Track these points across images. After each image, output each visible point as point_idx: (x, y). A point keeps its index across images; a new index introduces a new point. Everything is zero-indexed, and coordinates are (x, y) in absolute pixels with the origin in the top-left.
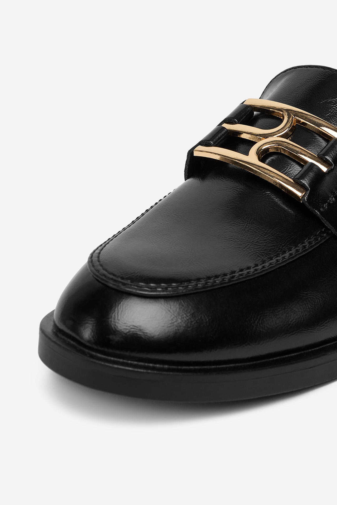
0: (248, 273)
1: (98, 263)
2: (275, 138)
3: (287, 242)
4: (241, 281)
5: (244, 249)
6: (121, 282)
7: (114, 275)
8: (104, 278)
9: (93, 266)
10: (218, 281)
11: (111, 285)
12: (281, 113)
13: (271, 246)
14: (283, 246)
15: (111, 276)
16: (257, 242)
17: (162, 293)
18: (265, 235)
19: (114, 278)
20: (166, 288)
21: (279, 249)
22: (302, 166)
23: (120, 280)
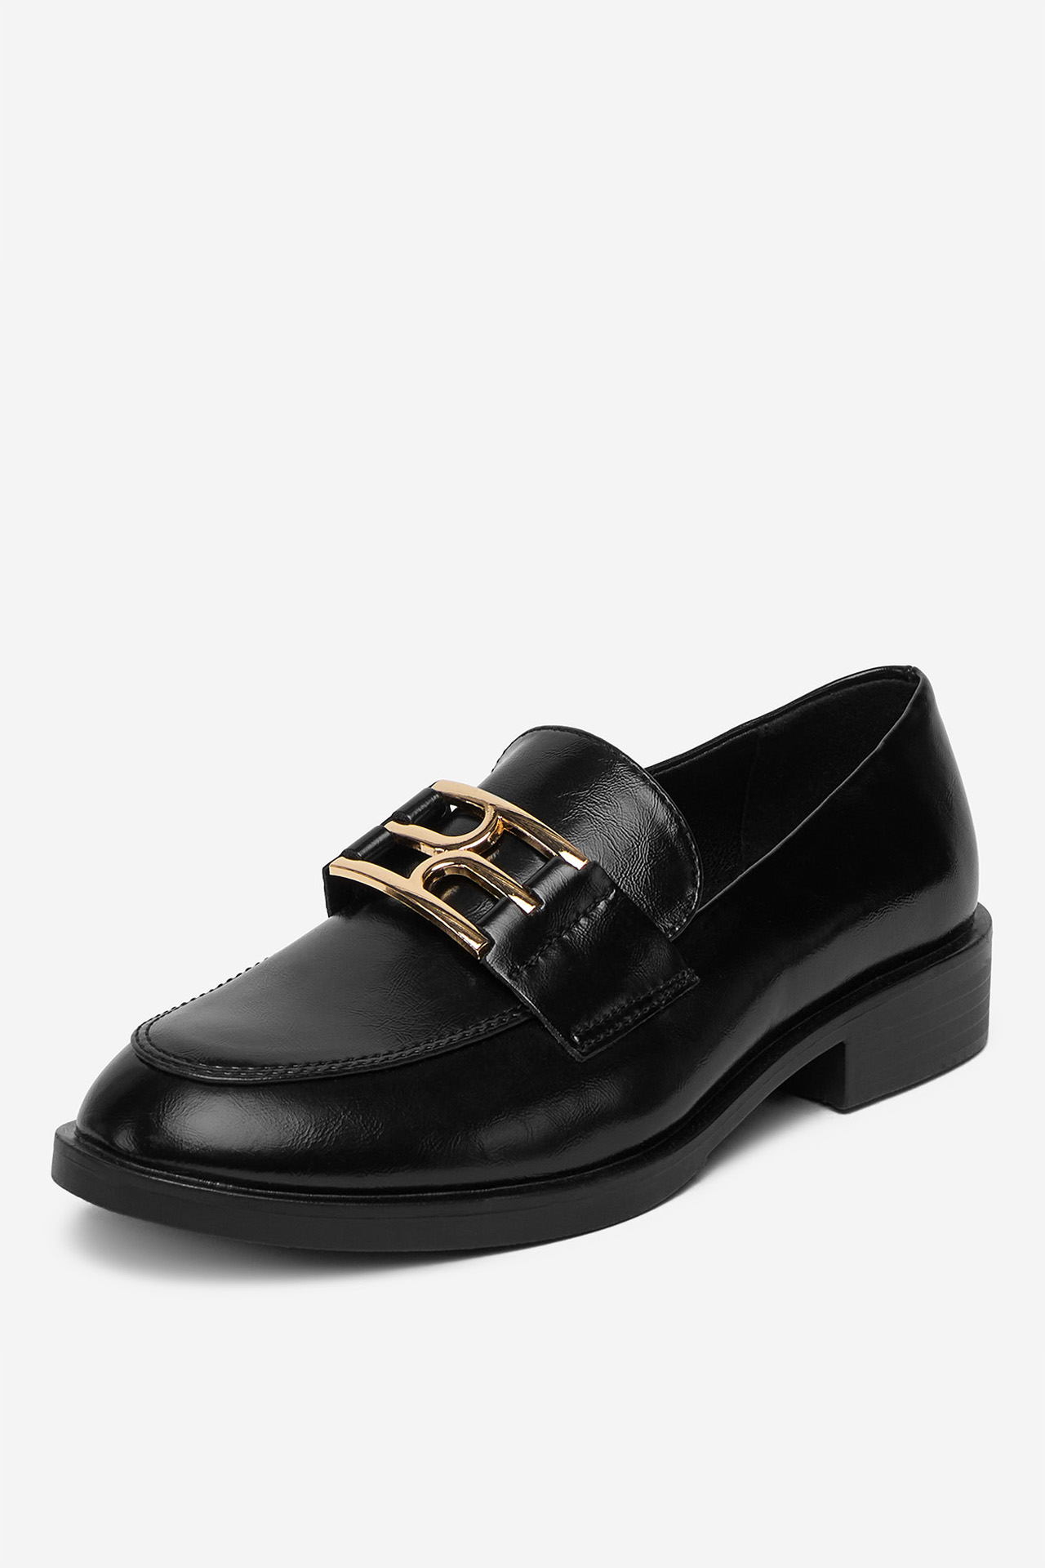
0: (373, 1062)
1: (145, 1036)
2: (462, 852)
3: (452, 1022)
4: (359, 1072)
5: (377, 1029)
6: (173, 1062)
7: (164, 1052)
8: (149, 1056)
9: (138, 1040)
10: (321, 1069)
11: (158, 1066)
12: (482, 808)
13: (423, 1026)
14: (443, 1027)
15: (161, 1054)
16: (402, 1018)
17: (230, 1079)
18: (417, 1009)
19: (164, 1055)
20: (239, 1073)
21: (435, 1030)
22: (495, 901)
23: (172, 1058)
